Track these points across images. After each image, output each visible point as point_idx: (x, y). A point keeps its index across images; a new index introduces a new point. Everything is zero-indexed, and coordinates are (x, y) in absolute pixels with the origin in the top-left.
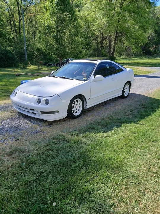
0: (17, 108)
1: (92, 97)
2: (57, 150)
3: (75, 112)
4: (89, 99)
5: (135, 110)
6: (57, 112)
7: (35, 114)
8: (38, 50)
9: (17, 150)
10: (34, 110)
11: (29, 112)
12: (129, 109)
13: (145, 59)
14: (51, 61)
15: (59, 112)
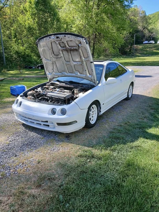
0: (21, 119)
1: (106, 102)
2: (92, 172)
3: (91, 120)
4: (103, 104)
5: (146, 113)
6: (75, 122)
7: (48, 126)
8: (17, 53)
9: (44, 178)
10: (47, 122)
11: (41, 124)
12: (140, 112)
13: (122, 59)
14: (31, 63)
15: (77, 122)
